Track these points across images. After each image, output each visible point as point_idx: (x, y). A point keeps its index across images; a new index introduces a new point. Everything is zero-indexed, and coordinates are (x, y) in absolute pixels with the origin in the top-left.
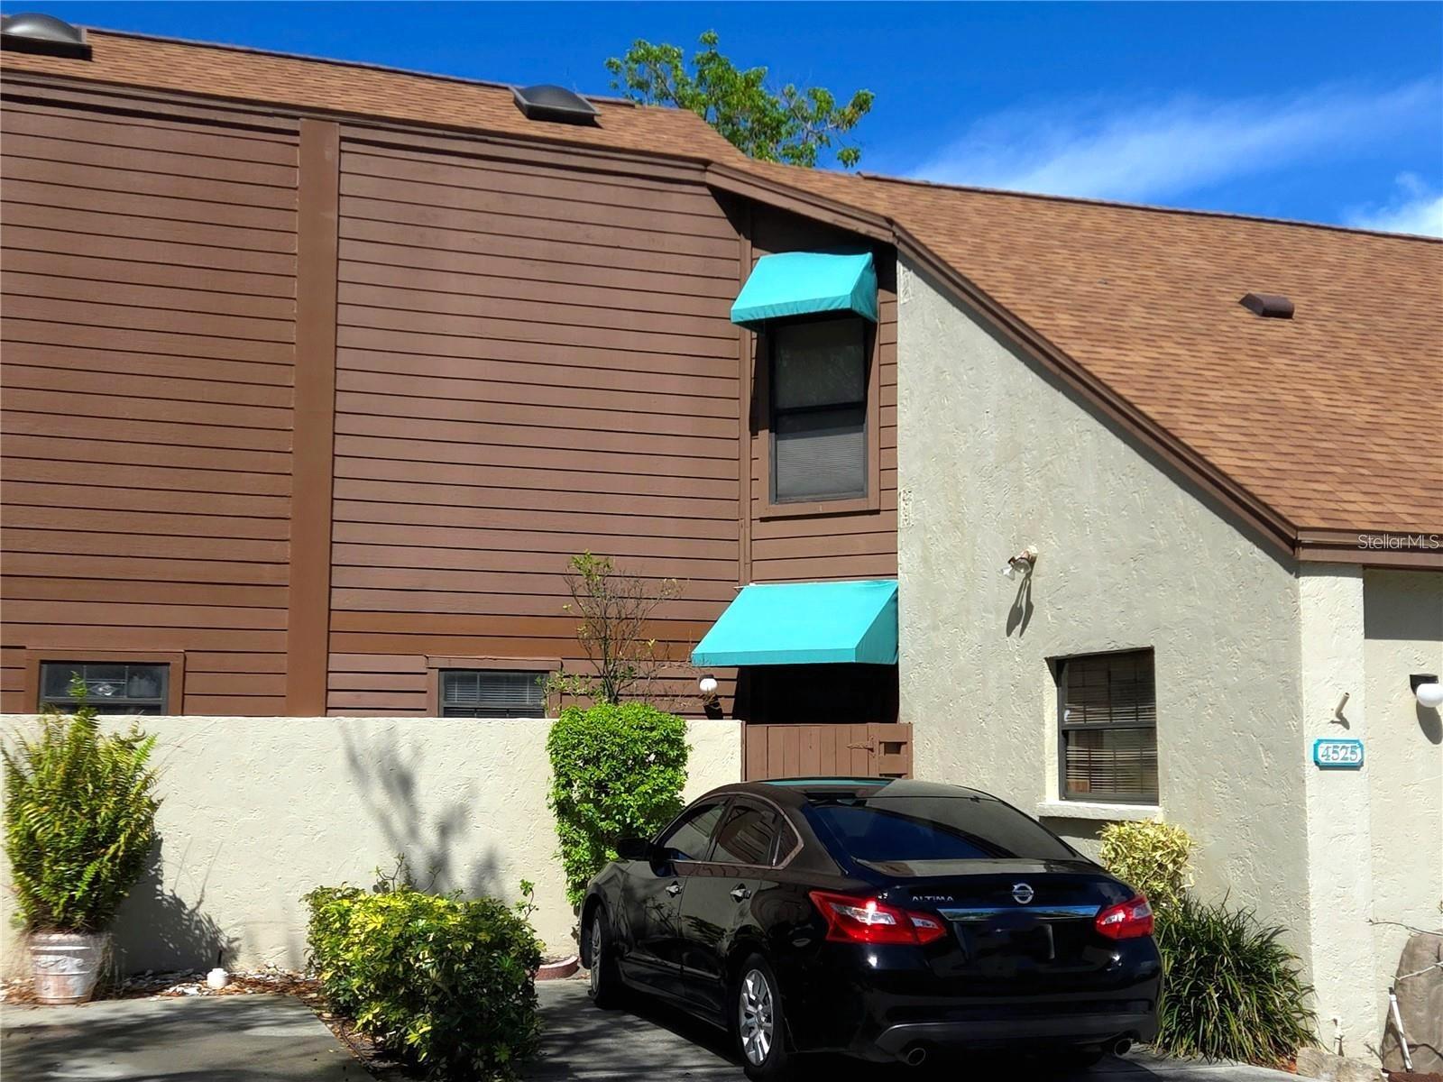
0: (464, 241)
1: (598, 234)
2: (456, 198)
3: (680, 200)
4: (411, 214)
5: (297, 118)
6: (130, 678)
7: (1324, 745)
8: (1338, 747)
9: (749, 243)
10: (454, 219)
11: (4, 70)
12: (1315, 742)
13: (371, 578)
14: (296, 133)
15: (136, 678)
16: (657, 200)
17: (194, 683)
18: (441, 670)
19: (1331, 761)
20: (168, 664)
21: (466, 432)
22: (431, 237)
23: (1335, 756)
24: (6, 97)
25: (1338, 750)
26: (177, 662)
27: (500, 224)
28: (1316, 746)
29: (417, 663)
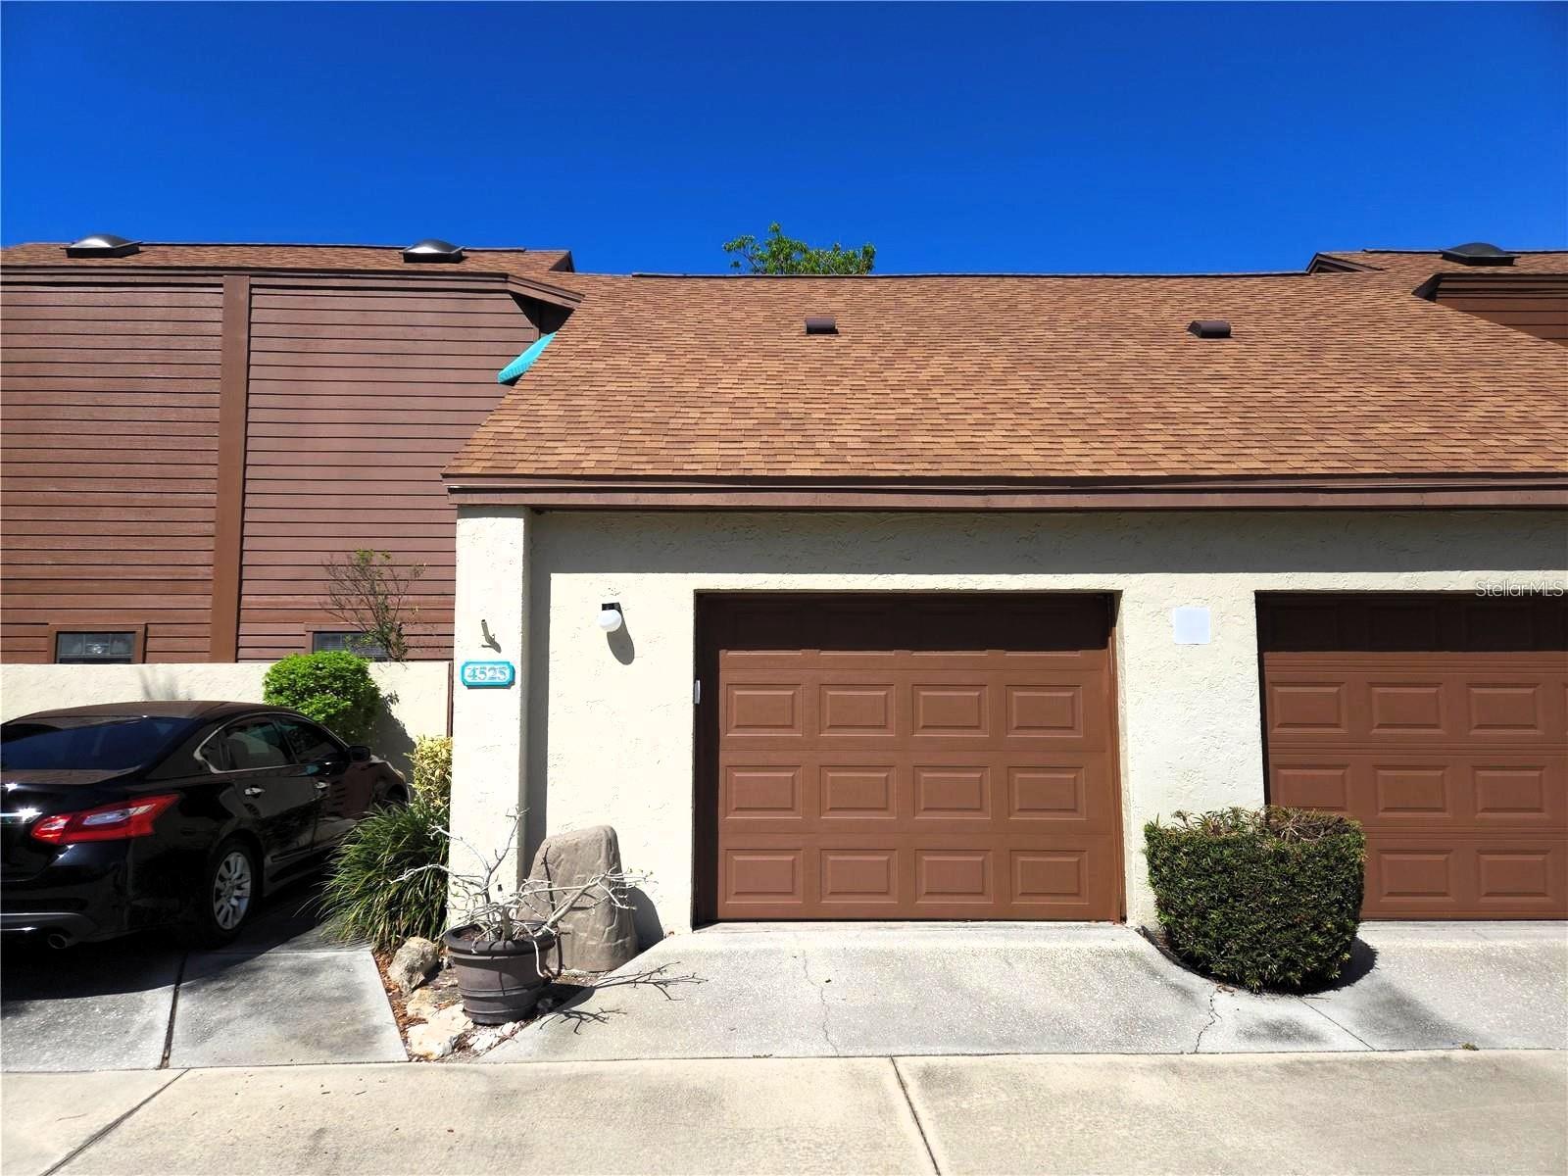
0: (336, 346)
1: (430, 333)
2: (329, 317)
3: (488, 304)
4: (299, 331)
5: (221, 275)
6: (112, 642)
7: (471, 667)
8: (485, 668)
9: (537, 330)
10: (327, 332)
11: (3, 267)
12: (463, 663)
13: (266, 572)
14: (221, 286)
15: (116, 642)
16: (471, 306)
17: (152, 644)
18: (315, 632)
19: (479, 681)
20: (134, 632)
21: (334, 473)
22: (313, 345)
23: (482, 676)
24: (4, 284)
25: (486, 671)
26: (141, 631)
27: (359, 332)
28: (463, 668)
29: (299, 629)
